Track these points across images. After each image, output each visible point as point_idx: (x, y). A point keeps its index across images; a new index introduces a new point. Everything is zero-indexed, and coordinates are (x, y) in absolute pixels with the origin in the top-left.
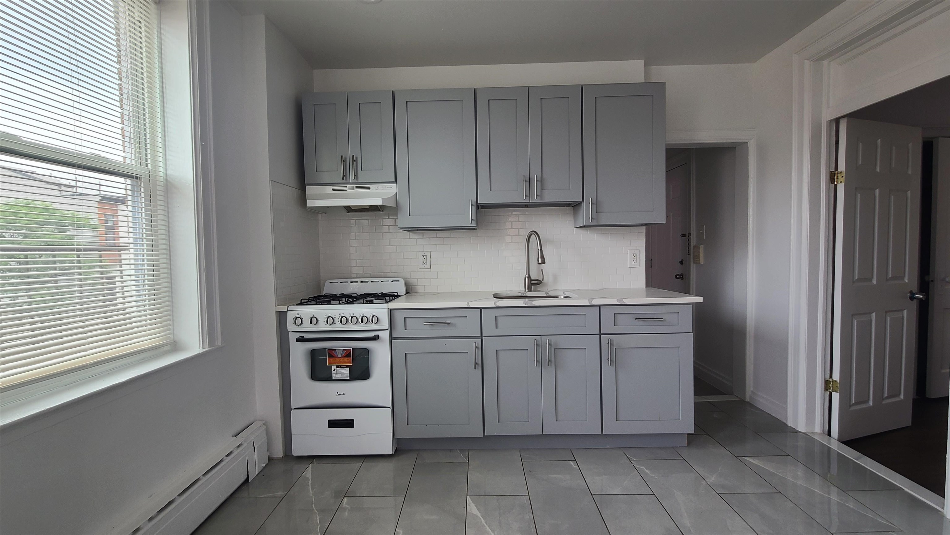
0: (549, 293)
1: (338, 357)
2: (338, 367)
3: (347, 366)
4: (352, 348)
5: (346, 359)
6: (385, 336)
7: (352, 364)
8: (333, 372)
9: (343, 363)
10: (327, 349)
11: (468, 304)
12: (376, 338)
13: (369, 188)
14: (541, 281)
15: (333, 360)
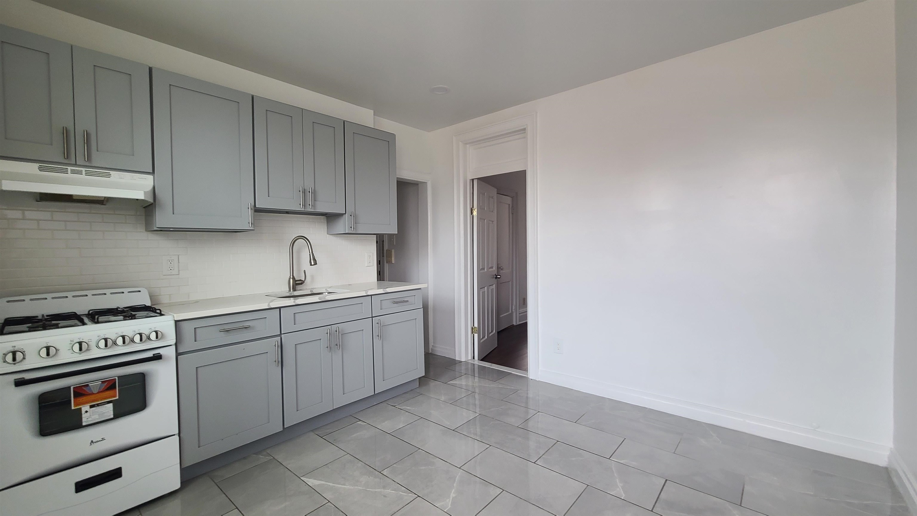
0: (313, 291)
1: (93, 394)
2: (92, 407)
3: (109, 402)
4: (118, 377)
5: (110, 393)
6: (170, 353)
7: (117, 398)
8: (83, 416)
9: (101, 400)
10: (72, 388)
11: (269, 305)
12: (158, 357)
13: (109, 176)
14: (304, 281)
15: (82, 399)
